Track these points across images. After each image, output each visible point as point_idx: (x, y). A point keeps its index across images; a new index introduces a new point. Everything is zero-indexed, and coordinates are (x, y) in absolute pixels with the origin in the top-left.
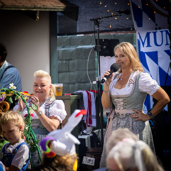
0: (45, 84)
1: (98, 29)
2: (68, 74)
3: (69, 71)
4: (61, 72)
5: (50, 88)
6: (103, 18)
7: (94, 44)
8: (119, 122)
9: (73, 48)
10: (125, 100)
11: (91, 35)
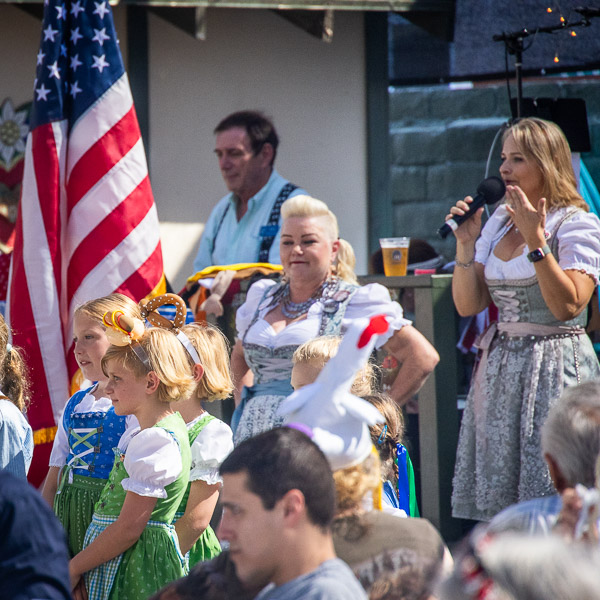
0: (314, 237)
1: (519, 68)
2: (423, 207)
3: (425, 200)
4: (402, 202)
5: (334, 250)
6: (533, 32)
7: (506, 115)
8: (504, 362)
9: (438, 128)
10: (522, 293)
11: (494, 86)
